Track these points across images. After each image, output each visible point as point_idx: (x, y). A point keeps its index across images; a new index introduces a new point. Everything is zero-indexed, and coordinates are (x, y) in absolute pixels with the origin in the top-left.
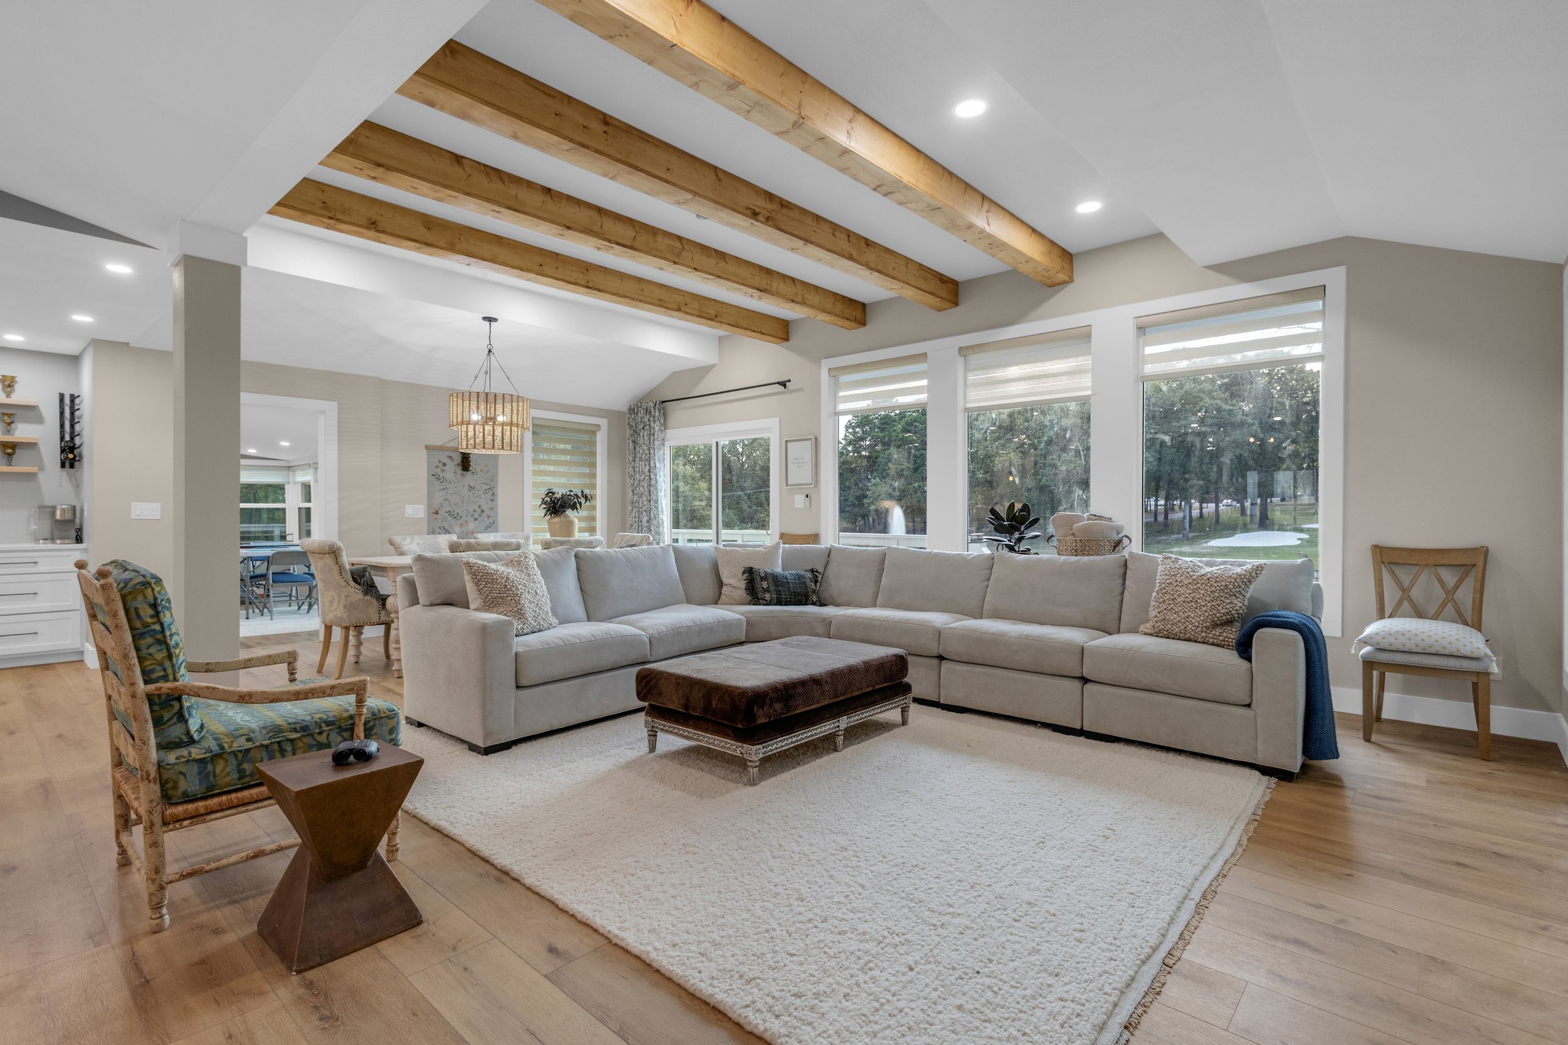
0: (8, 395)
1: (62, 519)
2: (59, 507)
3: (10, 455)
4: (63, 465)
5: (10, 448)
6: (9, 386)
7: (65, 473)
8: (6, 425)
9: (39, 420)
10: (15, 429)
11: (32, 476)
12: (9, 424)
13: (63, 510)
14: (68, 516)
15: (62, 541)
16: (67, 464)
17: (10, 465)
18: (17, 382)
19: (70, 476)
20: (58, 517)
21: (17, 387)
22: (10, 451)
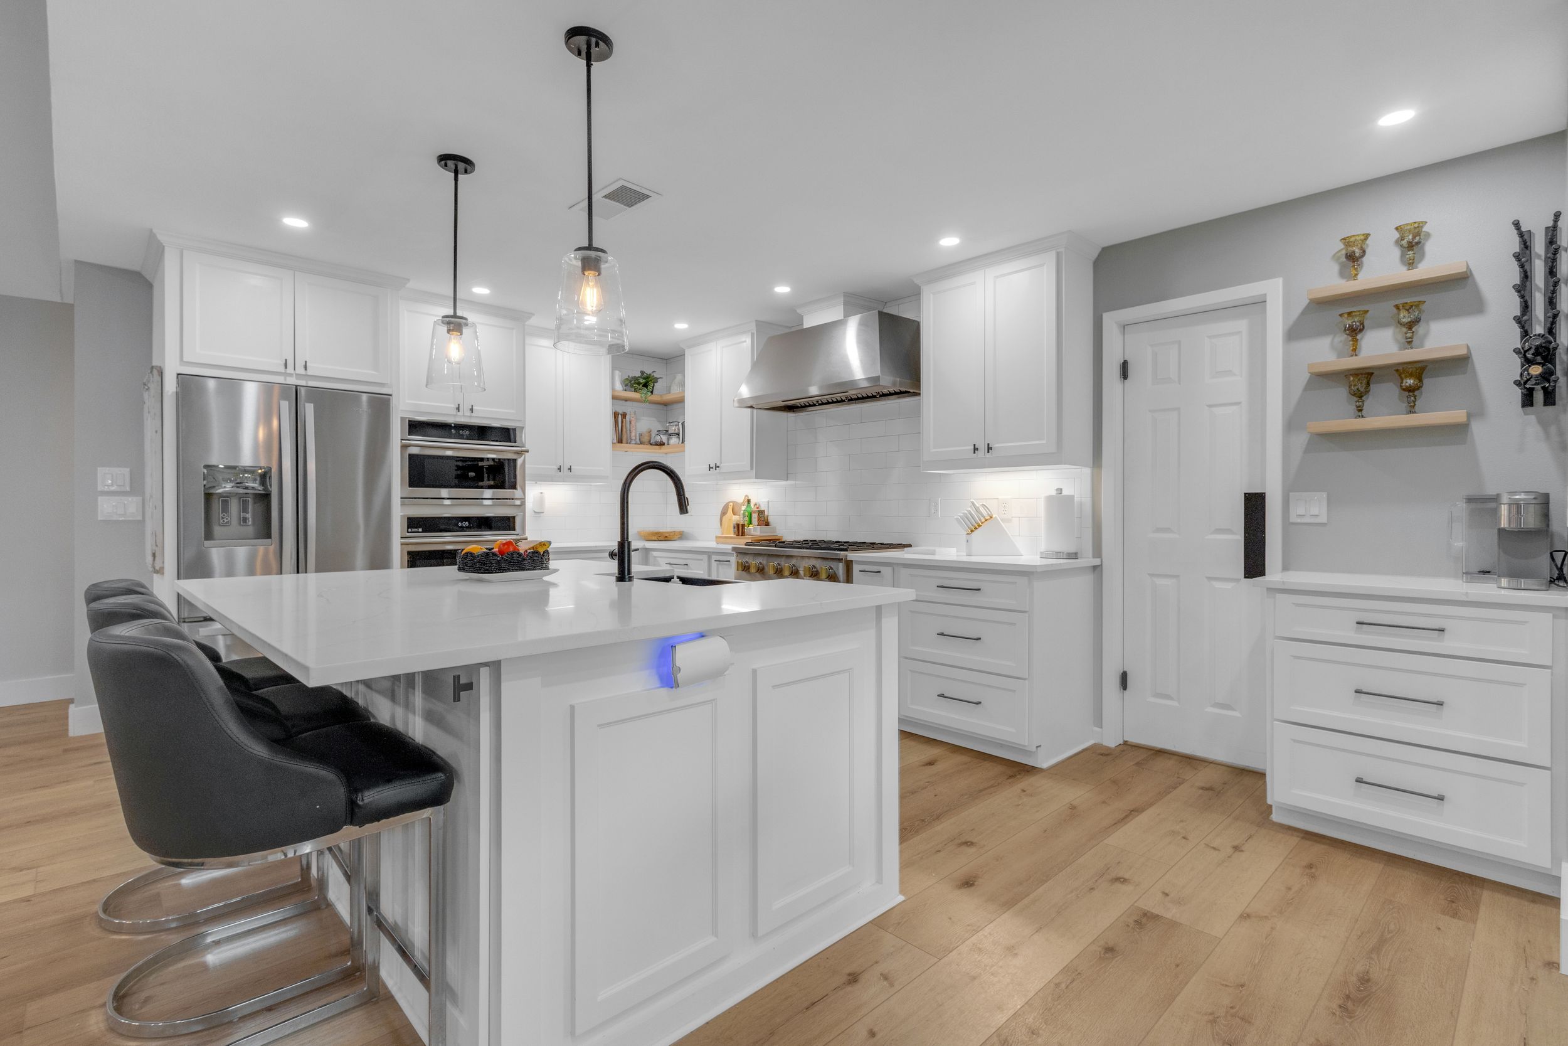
0: (1411, 264)
1: (1513, 525)
2: (1505, 499)
3: (1411, 390)
4: (1528, 400)
5: (1411, 375)
6: (1411, 246)
7: (1532, 418)
8: (1405, 330)
9: (1477, 306)
10: (1426, 335)
11: (1457, 432)
12: (1410, 325)
13: (1516, 507)
14: (1531, 521)
15: (1514, 582)
16: (1539, 396)
17: (1412, 410)
18: (1428, 235)
19: (1544, 424)
20: (1504, 523)
21: (1429, 247)
22: (1410, 382)
